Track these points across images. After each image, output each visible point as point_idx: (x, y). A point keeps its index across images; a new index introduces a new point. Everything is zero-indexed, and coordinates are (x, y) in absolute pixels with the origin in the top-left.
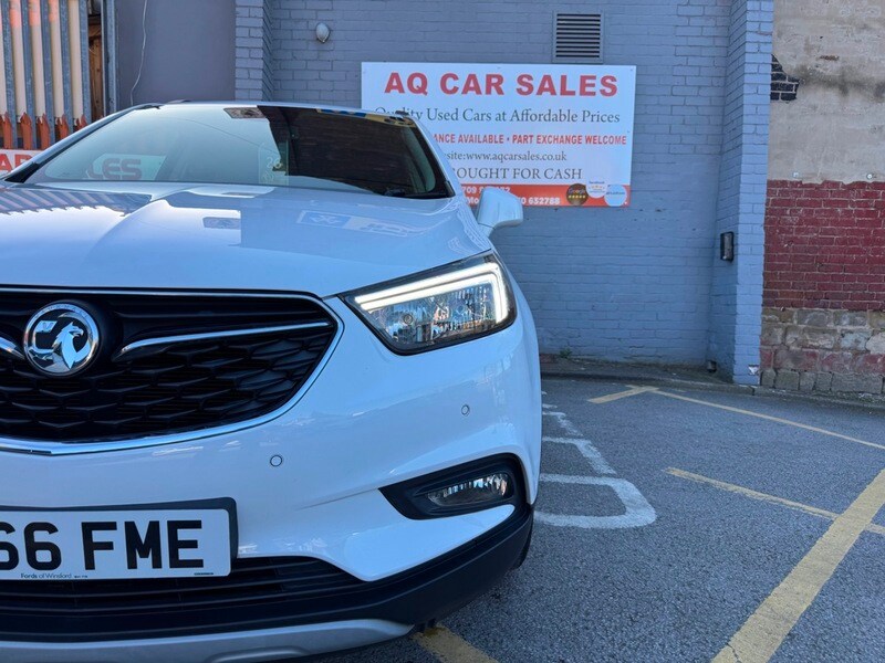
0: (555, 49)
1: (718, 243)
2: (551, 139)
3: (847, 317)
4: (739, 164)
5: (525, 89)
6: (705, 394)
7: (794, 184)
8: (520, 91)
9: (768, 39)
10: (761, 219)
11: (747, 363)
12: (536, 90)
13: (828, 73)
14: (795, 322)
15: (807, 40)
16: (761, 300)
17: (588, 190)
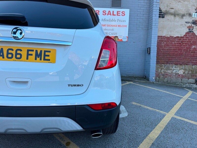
0: (111, 5)
1: (147, 50)
2: (110, 26)
3: (174, 66)
4: (152, 32)
5: (104, 14)
6: (143, 84)
7: (164, 37)
8: (103, 14)
9: (158, 4)
10: (156, 45)
11: (152, 77)
12: (107, 14)
13: (172, 12)
14: (163, 67)
15: (167, 4)
16: (156, 63)
17: (118, 38)
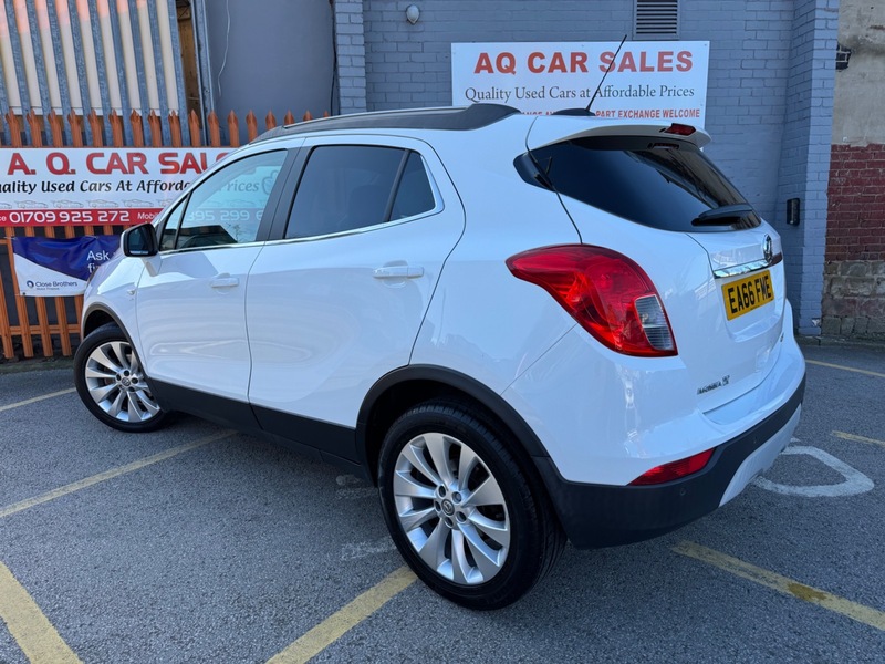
0: (636, 26)
1: (785, 209)
2: (632, 114)
3: (882, 266)
4: (807, 134)
5: (607, 66)
7: (842, 147)
8: (602, 68)
9: (834, 15)
10: (826, 185)
11: (811, 318)
12: (618, 65)
13: (877, 42)
14: (839, 274)
15: (859, 11)
